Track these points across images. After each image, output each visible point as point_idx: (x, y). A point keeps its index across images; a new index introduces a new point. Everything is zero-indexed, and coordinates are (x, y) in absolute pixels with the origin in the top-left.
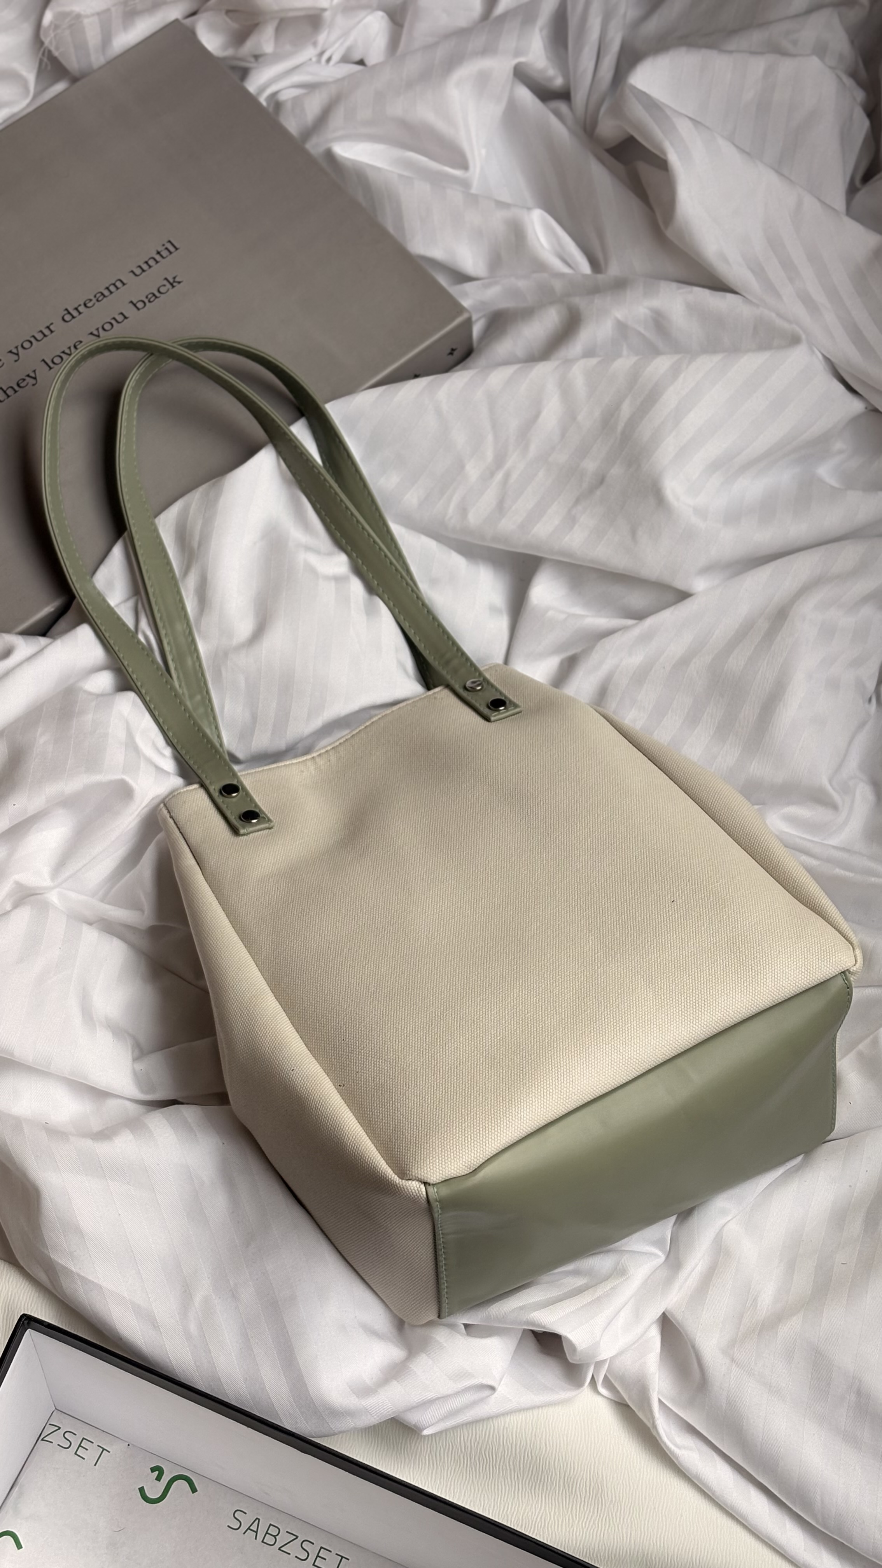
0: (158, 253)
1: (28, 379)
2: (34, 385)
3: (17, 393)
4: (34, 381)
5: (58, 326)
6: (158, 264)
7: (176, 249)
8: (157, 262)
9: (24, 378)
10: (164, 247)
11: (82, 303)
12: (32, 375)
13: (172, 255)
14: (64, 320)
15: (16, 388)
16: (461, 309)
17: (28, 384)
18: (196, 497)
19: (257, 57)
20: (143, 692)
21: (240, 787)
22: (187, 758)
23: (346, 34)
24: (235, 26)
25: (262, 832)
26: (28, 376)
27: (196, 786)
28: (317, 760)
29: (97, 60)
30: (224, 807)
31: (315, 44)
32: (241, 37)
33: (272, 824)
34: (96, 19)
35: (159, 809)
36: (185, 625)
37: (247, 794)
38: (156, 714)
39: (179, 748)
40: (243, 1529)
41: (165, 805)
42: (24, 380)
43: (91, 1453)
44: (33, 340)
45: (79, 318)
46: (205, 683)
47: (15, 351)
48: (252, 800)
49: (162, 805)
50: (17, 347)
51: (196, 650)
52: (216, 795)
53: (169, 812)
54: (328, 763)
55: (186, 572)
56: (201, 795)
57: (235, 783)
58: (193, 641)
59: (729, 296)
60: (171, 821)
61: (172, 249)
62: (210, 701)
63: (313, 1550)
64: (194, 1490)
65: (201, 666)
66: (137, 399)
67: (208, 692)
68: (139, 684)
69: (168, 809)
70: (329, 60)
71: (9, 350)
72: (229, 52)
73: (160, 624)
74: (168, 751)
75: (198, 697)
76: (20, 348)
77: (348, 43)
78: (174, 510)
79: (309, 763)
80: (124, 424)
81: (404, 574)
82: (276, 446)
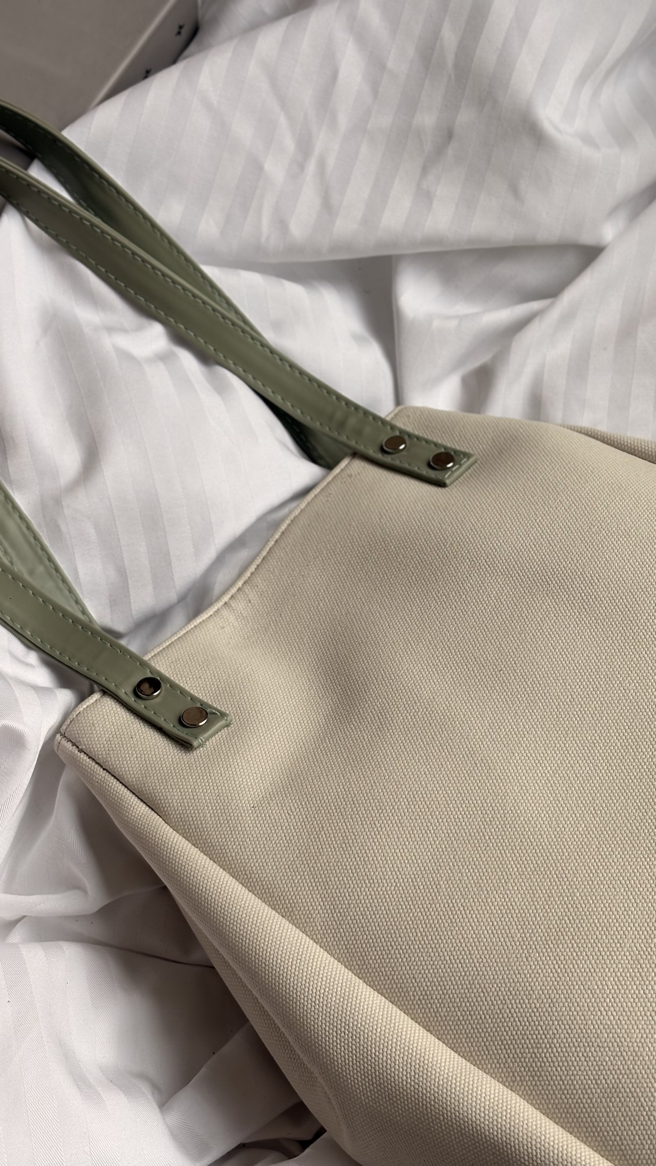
21: (159, 679)
22: (66, 659)
25: (219, 733)
27: (96, 696)
28: (233, 604)
30: (150, 714)
33: (229, 718)
35: (56, 743)
37: (174, 686)
39: (47, 648)
41: (64, 736)
46: (43, 548)
48: (183, 692)
49: (58, 737)
51: (15, 507)
52: (131, 700)
53: (74, 744)
54: (250, 605)
56: (109, 705)
57: (149, 675)
60: (82, 755)
62: (57, 569)
65: (29, 527)
67: (50, 559)
69: (70, 741)
74: (33, 657)
75: (41, 569)
79: (225, 613)
81: (242, 324)
82: (18, 207)
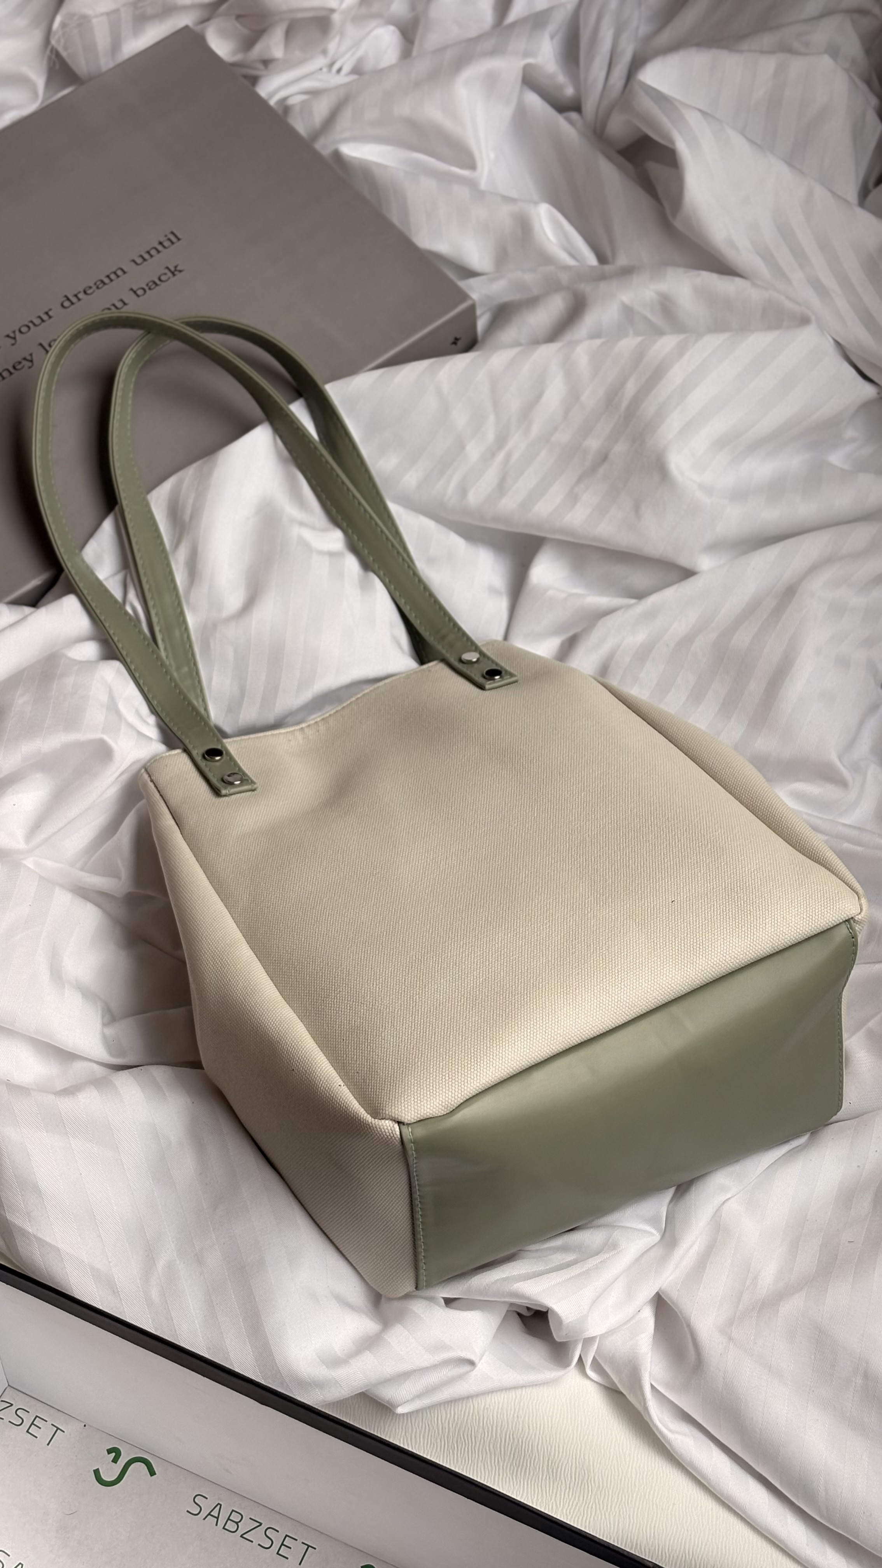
0: (161, 243)
1: (24, 362)
2: (30, 367)
3: (13, 376)
4: (30, 364)
5: (57, 311)
6: (161, 254)
7: (179, 239)
8: (159, 252)
9: (19, 359)
10: (166, 238)
11: (82, 290)
12: (29, 358)
13: (175, 245)
14: (62, 305)
15: (12, 370)
16: (464, 296)
17: (23, 367)
18: (190, 472)
19: (266, 63)
20: (128, 660)
21: (224, 752)
22: (171, 725)
23: (357, 44)
24: (245, 31)
25: (245, 793)
26: (25, 359)
27: (178, 751)
28: (306, 730)
29: (106, 63)
30: (206, 770)
31: (324, 52)
32: (249, 43)
33: (255, 786)
34: (104, 19)
35: (140, 773)
36: (174, 597)
37: (231, 758)
38: (141, 682)
39: (163, 715)
40: (204, 1513)
41: (146, 770)
42: (20, 363)
43: (44, 1432)
44: (31, 325)
45: (78, 304)
46: (193, 655)
47: (12, 335)
48: (234, 762)
49: (143, 770)
50: (14, 332)
51: (185, 622)
52: (199, 759)
53: (150, 776)
54: (317, 733)
55: (177, 545)
56: (184, 758)
57: (219, 747)
58: (182, 613)
59: (737, 280)
60: (151, 784)
61: (174, 239)
62: (198, 673)
63: (277, 1539)
64: (152, 1473)
65: (189, 637)
66: (133, 379)
67: (195, 664)
68: (124, 653)
69: (149, 774)
70: (339, 71)
71: (6, 334)
72: (238, 58)
73: (148, 595)
74: (152, 720)
75: (185, 669)
76: (17, 333)
77: (360, 53)
78: (166, 487)
79: (298, 734)
80: (119, 401)
81: (401, 550)
82: (272, 424)
